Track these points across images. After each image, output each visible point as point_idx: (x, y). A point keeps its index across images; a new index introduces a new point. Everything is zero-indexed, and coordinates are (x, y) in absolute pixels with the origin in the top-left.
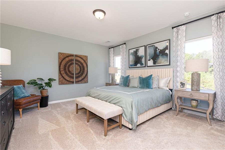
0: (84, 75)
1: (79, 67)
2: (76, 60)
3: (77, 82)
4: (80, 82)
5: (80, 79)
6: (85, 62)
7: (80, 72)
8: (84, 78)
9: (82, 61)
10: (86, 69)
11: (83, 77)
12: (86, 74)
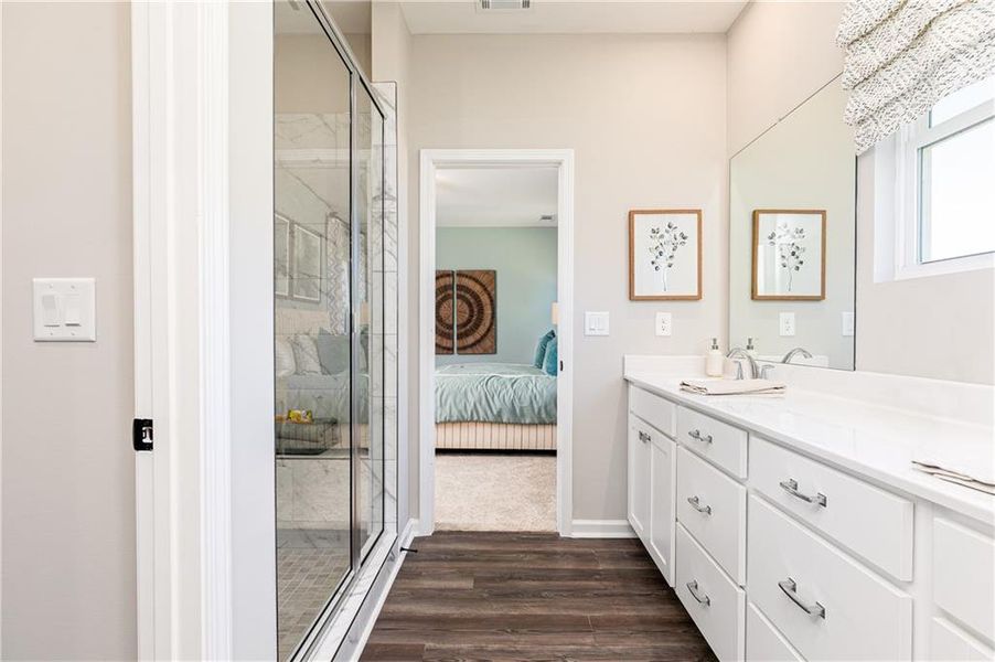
0: (482, 330)
1: (466, 307)
2: (460, 287)
3: (462, 349)
4: (469, 350)
5: (471, 340)
6: (485, 289)
7: (469, 321)
8: (483, 338)
9: (477, 288)
10: (488, 311)
11: (477, 336)
12: (487, 324)
